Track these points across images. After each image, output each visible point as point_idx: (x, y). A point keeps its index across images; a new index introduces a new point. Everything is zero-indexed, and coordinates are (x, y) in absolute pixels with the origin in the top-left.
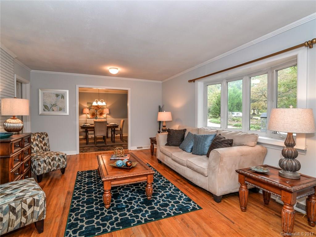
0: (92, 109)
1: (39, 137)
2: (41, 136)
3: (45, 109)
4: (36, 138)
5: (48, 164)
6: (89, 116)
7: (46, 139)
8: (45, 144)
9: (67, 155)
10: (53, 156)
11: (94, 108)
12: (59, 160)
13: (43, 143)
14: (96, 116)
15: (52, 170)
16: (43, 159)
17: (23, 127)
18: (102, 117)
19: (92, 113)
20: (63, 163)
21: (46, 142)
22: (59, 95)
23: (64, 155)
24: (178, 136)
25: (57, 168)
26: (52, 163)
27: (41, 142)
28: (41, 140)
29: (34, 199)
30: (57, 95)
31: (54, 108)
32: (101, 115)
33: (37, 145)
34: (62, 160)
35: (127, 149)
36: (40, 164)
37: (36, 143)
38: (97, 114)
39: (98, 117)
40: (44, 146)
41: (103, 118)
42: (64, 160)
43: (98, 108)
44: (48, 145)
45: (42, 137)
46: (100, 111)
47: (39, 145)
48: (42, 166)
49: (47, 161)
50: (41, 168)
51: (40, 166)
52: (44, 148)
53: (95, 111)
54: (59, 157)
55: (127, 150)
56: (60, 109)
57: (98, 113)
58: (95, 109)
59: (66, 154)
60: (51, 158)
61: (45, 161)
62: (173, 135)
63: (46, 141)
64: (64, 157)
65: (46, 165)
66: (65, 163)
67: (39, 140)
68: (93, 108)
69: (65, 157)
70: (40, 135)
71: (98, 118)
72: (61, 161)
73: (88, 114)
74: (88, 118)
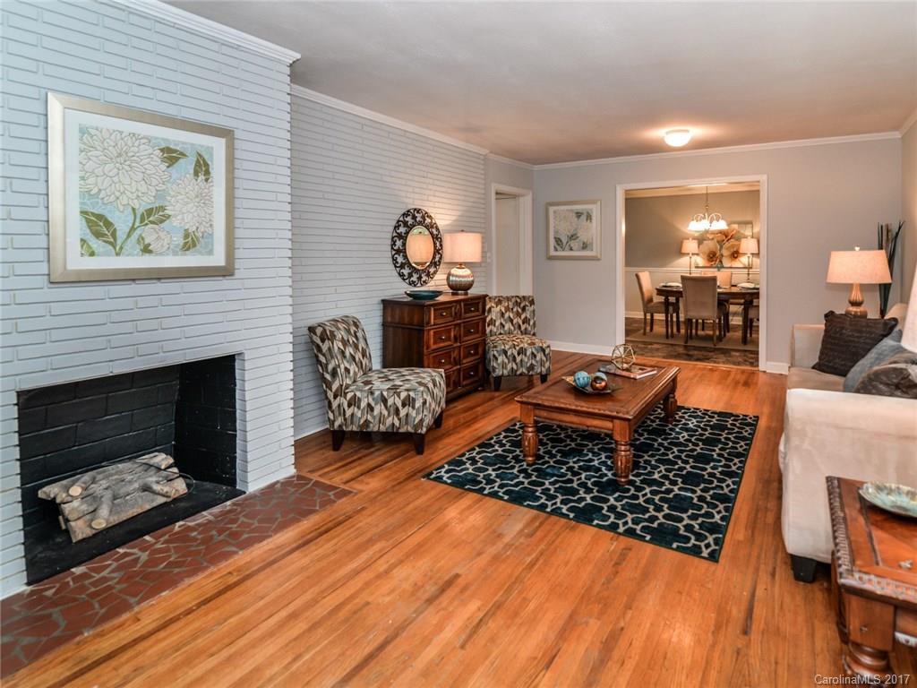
0: (709, 239)
1: (517, 304)
2: (520, 303)
3: (557, 247)
4: (511, 307)
5: (511, 359)
6: (700, 261)
7: (530, 309)
8: (526, 321)
9: (552, 349)
10: (522, 345)
11: (713, 239)
12: (534, 355)
13: (523, 317)
14: (721, 262)
15: (518, 373)
16: (503, 347)
17: (473, 281)
18: (736, 264)
19: (707, 252)
20: (542, 364)
21: (528, 316)
22: (582, 214)
23: (545, 346)
24: (856, 340)
25: (529, 372)
26: (518, 359)
27: (518, 315)
28: (520, 310)
29: (409, 395)
30: (579, 215)
31: (573, 244)
32: (736, 258)
33: (511, 321)
34: (539, 356)
35: (758, 366)
36: (497, 355)
37: (509, 317)
38: (722, 255)
39: (726, 263)
40: (523, 323)
41: (741, 266)
42: (544, 358)
43: (726, 237)
44: (531, 323)
45: (522, 305)
46: (733, 246)
47: (515, 321)
48: (500, 360)
49: (509, 353)
50: (498, 364)
51: (497, 359)
52: (523, 327)
53: (716, 248)
54: (534, 351)
55: (756, 369)
56: (585, 246)
57: (725, 253)
58: (716, 240)
59: (549, 346)
60: (517, 348)
61: (505, 352)
62: (838, 335)
63: (528, 314)
64: (543, 350)
65: (506, 361)
66: (547, 365)
67: (515, 310)
68: (711, 237)
69: (547, 351)
70: (519, 300)
71: (725, 265)
72: (538, 358)
73: (697, 254)
74: (697, 267)
